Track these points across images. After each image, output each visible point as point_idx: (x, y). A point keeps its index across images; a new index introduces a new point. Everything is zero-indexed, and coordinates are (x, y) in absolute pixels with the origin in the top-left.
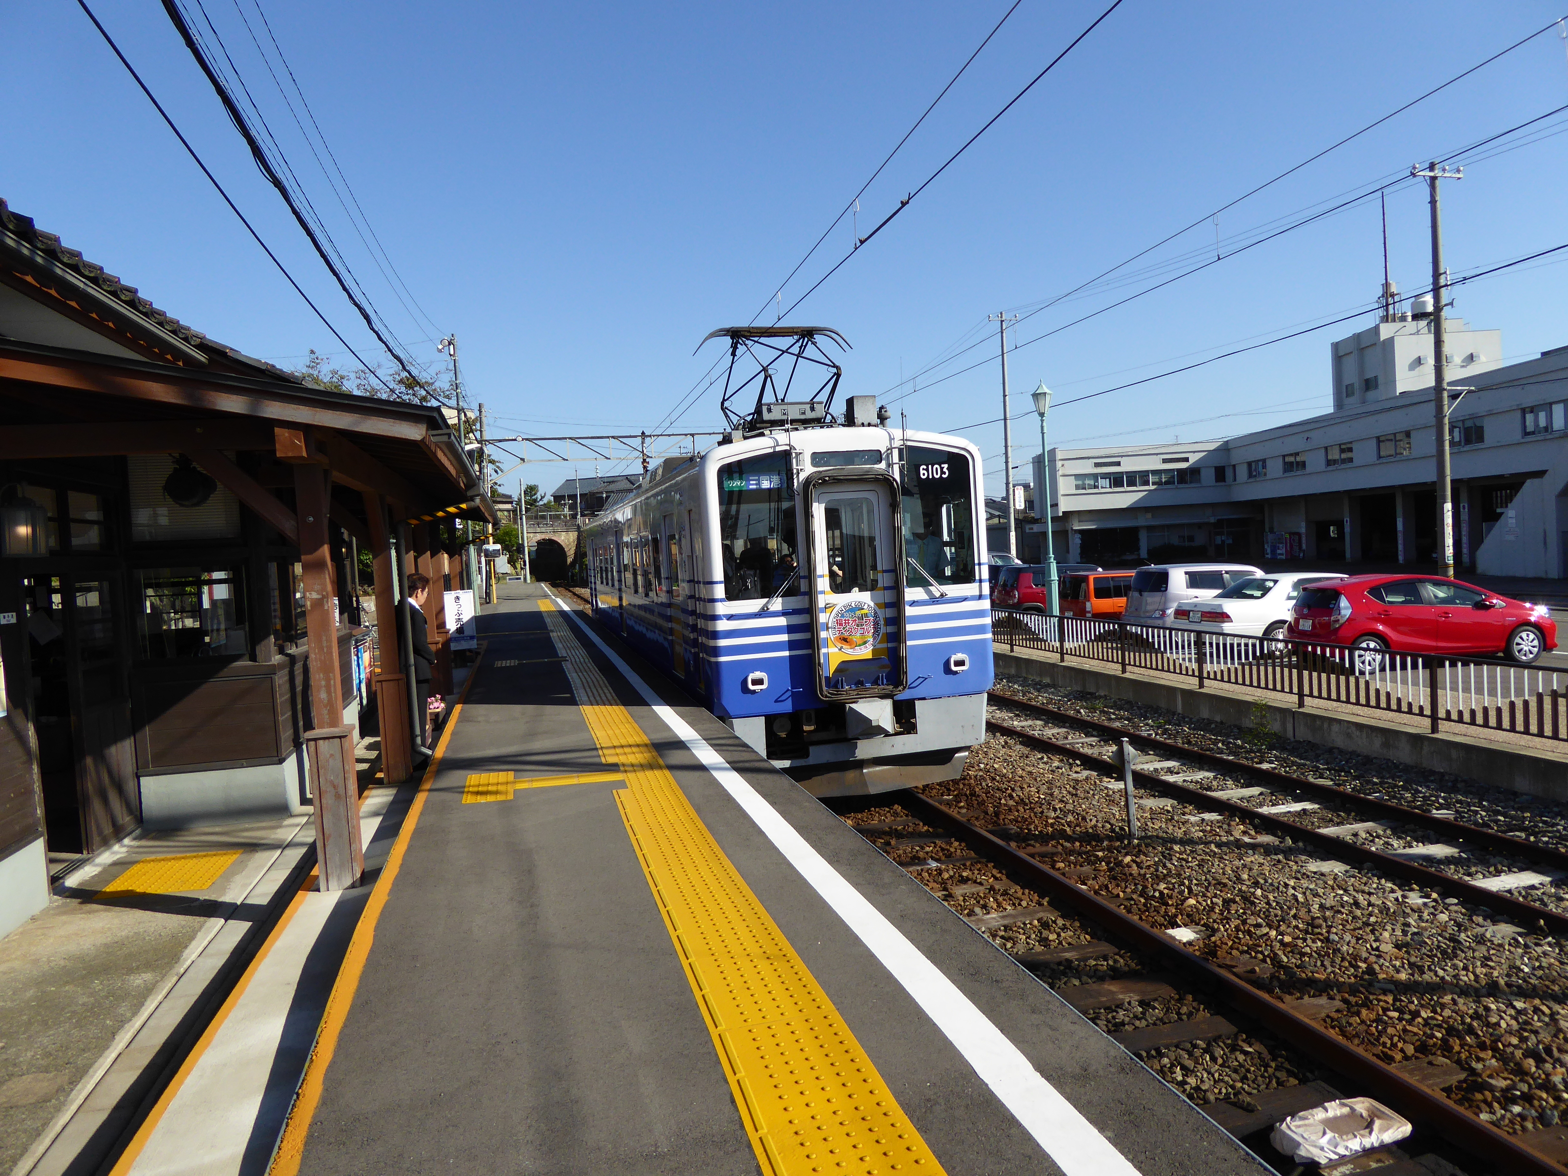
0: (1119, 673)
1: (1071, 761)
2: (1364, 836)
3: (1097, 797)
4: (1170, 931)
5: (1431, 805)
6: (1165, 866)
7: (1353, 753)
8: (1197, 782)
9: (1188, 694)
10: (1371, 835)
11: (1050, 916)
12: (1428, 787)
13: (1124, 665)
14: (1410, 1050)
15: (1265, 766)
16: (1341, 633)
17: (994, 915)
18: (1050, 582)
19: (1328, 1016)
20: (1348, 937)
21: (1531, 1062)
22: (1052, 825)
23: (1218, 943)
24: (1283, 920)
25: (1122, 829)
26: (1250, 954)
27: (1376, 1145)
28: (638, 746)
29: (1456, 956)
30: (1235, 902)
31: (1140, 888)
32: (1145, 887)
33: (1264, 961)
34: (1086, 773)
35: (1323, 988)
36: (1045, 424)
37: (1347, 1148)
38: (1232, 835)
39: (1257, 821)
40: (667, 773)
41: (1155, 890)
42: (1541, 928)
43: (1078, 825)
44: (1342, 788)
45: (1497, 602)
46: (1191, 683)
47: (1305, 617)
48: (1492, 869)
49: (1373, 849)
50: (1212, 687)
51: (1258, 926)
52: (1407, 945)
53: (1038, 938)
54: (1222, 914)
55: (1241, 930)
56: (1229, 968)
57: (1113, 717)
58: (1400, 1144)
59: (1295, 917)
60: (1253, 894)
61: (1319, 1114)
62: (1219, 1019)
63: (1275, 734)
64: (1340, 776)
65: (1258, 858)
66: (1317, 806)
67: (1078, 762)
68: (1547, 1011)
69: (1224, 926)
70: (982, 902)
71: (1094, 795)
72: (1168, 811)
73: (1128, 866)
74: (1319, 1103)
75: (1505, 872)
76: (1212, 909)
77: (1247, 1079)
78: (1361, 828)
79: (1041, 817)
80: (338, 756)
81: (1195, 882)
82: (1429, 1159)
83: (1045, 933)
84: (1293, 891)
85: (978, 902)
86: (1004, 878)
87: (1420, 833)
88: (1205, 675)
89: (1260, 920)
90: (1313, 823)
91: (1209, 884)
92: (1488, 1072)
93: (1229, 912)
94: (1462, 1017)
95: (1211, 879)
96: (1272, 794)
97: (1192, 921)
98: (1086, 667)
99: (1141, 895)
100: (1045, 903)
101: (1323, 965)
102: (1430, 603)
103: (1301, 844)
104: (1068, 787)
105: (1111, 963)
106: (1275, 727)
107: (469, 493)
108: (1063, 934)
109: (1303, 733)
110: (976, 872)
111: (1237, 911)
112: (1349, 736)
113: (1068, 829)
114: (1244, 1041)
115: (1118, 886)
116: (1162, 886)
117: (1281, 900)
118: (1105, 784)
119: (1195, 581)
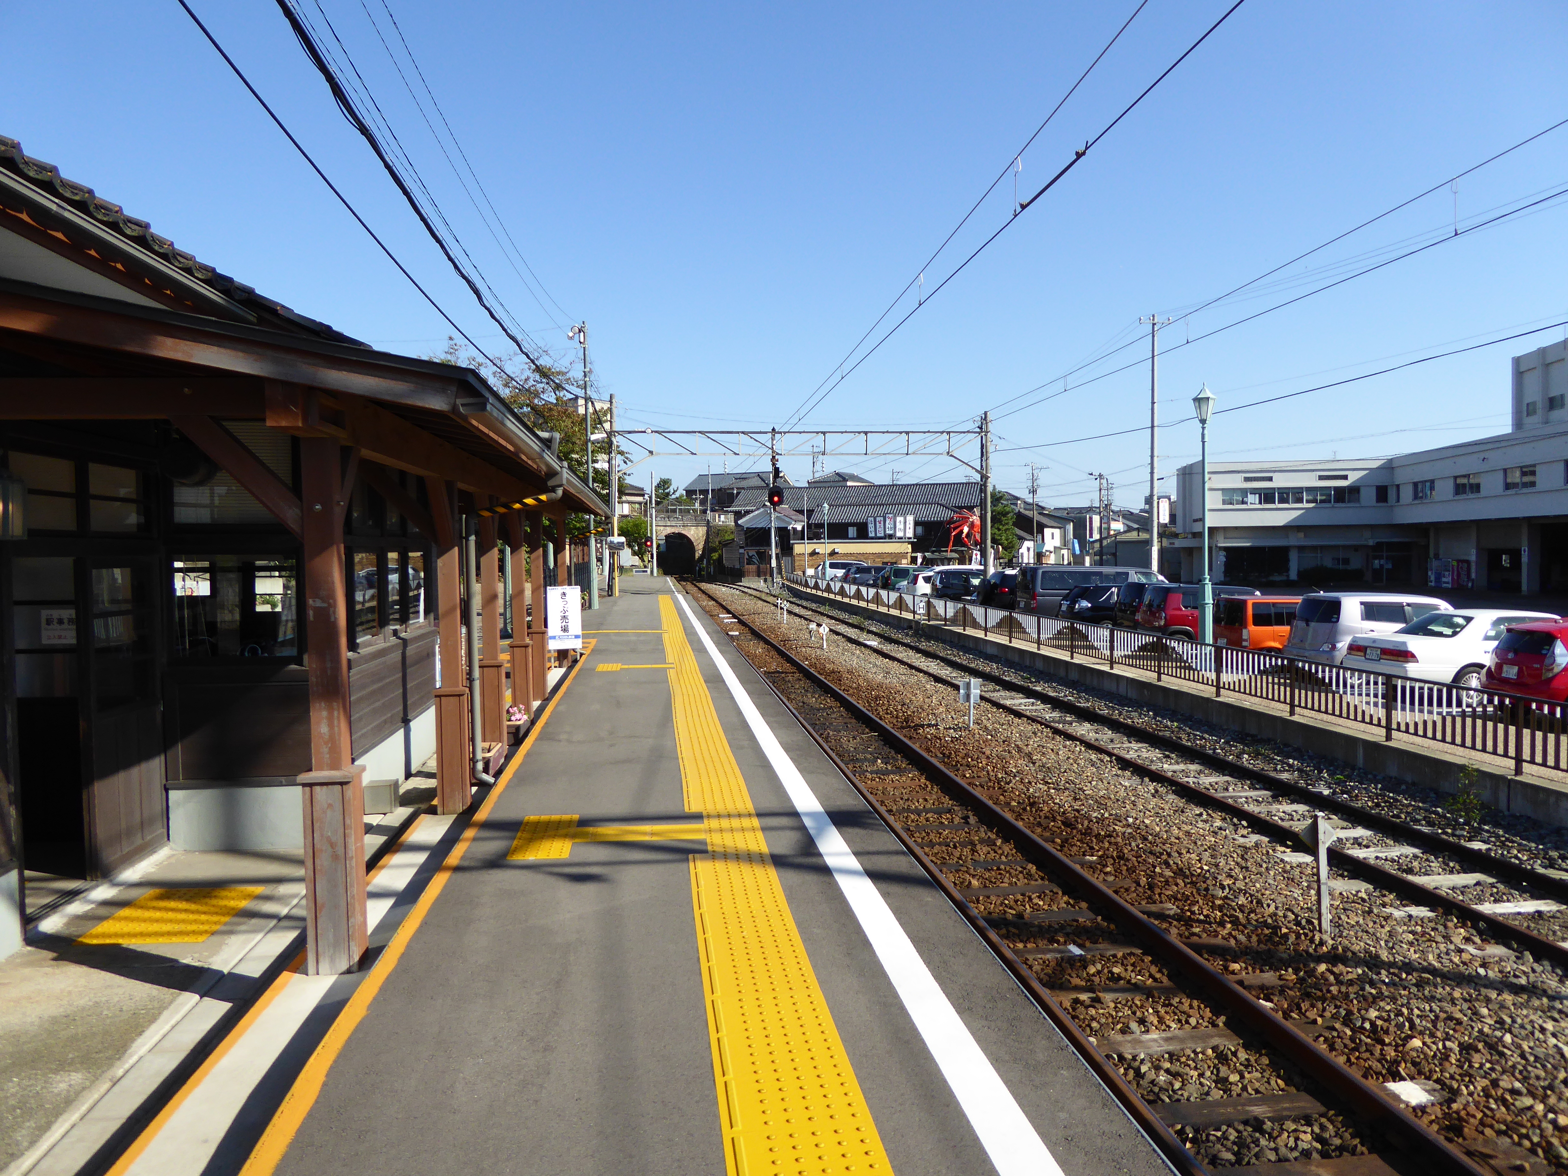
0: (1286, 715)
1: (1235, 820)
3: (1272, 873)
4: (1392, 1086)
8: (1393, 861)
9: (1372, 747)
11: (1229, 1044)
13: (1292, 706)
16: (1555, 684)
17: (1154, 1035)
18: (1204, 606)
22: (1220, 908)
23: (1463, 1113)
24: (1551, 1087)
25: (1309, 921)
26: (1511, 1137)
30: (1477, 1051)
31: (1343, 1013)
32: (1350, 1012)
33: (1534, 1152)
34: (1255, 838)
36: (1206, 432)
38: (1451, 942)
39: (1482, 924)
41: (1364, 1020)
43: (1252, 911)
46: (1377, 734)
47: (1512, 663)
50: (1402, 741)
51: (1516, 1092)
53: (1214, 1077)
54: (1462, 1067)
55: (1491, 1097)
56: (1483, 1158)
57: (1280, 766)
60: (1501, 1039)
63: (1483, 804)
66: (1554, 906)
67: (1244, 823)
69: (1467, 1087)
70: (1138, 1014)
71: (1267, 868)
72: (1363, 900)
73: (1324, 978)
76: (1446, 1057)
79: (1205, 896)
80: (338, 806)
81: (1416, 1012)
83: (1224, 1071)
84: (1554, 1041)
85: (1134, 1013)
86: (1165, 979)
88: (1394, 726)
89: (1517, 1085)
90: (1553, 932)
91: (1437, 1017)
93: (1471, 1066)
95: (1438, 1010)
96: (1492, 885)
97: (1420, 1073)
98: (1247, 705)
99: (1345, 1025)
100: (1221, 1024)
104: (1235, 855)
105: (1316, 1129)
106: (1485, 796)
107: (550, 483)
108: (1247, 1075)
109: (1520, 806)
110: (1130, 968)
111: (1482, 1066)
113: (1240, 916)
115: (1313, 1006)
116: (1373, 1014)
117: (1540, 1051)
118: (1279, 855)
119: (1371, 612)
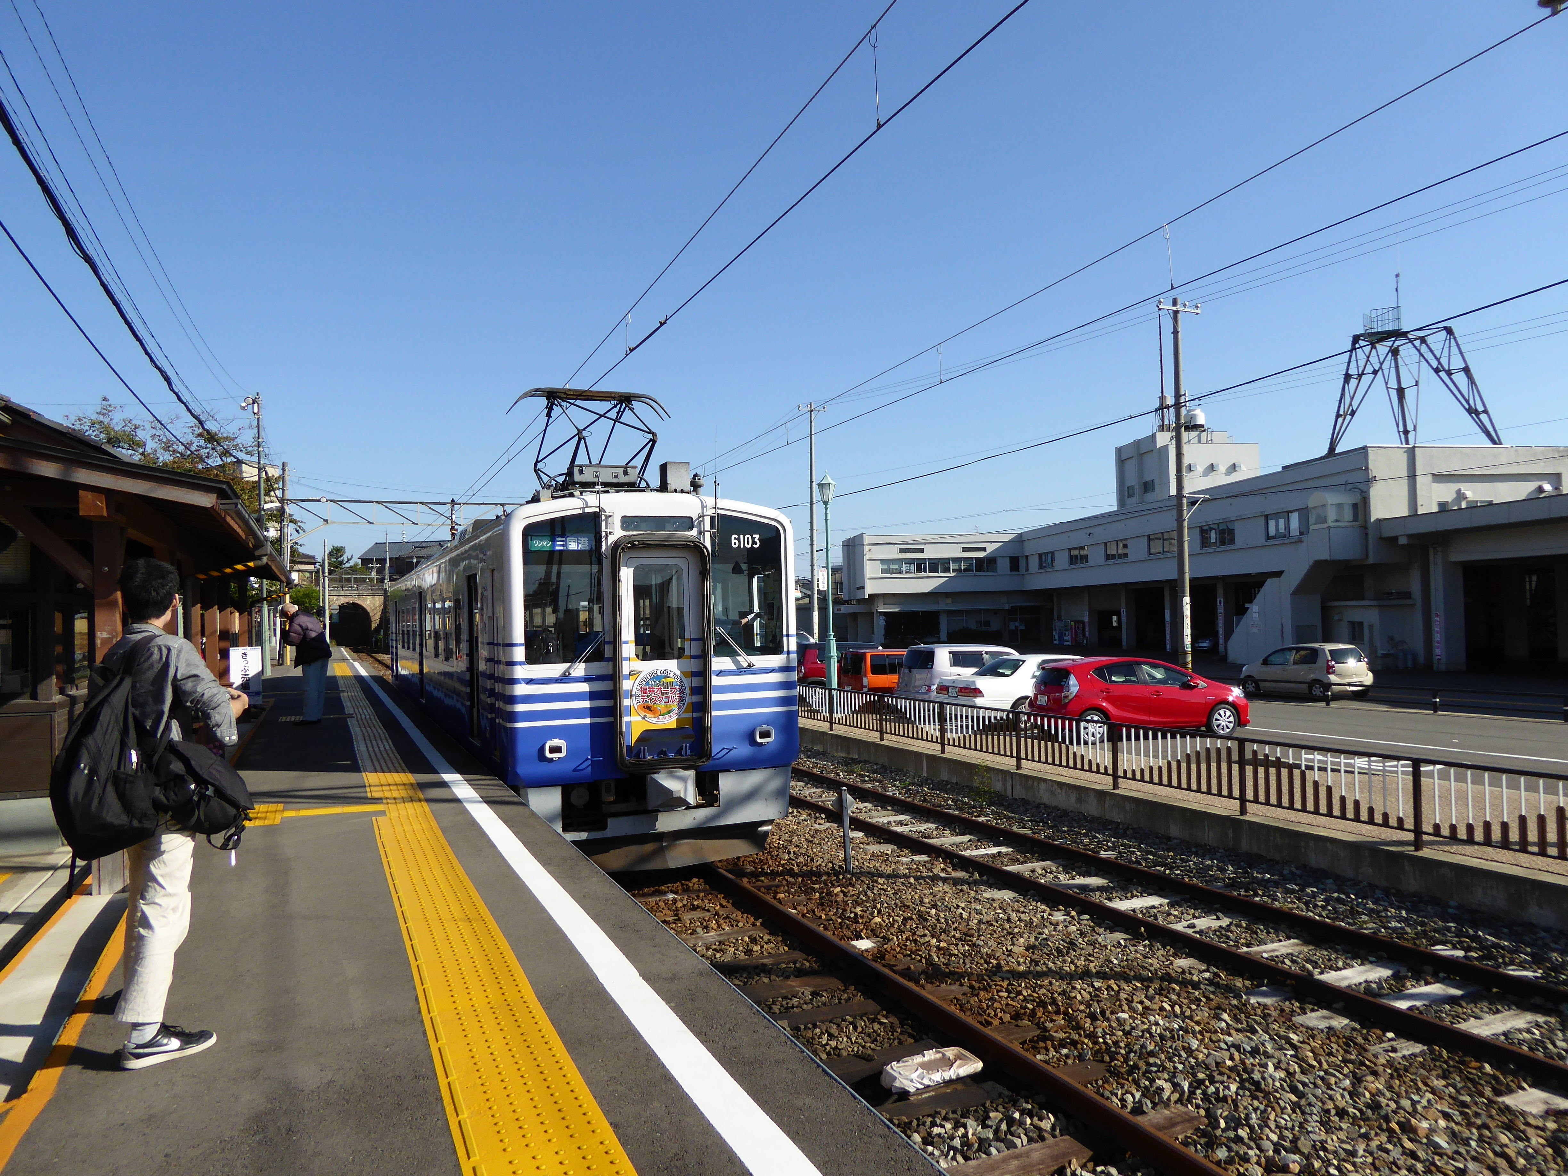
0: (877, 741)
1: (817, 815)
2: (1040, 872)
3: (829, 843)
4: (854, 943)
5: (1101, 848)
6: (866, 894)
7: (1056, 808)
8: (921, 832)
9: (931, 758)
10: (1046, 872)
11: (759, 933)
12: (1104, 834)
13: (882, 733)
14: (1007, 1018)
15: (982, 819)
16: (1070, 708)
17: (712, 933)
18: (829, 658)
19: (955, 998)
20: (991, 943)
21: (1088, 1020)
22: (783, 865)
23: (889, 950)
24: (944, 931)
25: (840, 867)
26: (911, 956)
27: (954, 1077)
28: (404, 784)
29: (1068, 953)
30: (912, 919)
31: (841, 911)
32: (845, 910)
33: (920, 961)
34: (828, 825)
35: (957, 977)
36: (828, 512)
37: (930, 1079)
38: (932, 872)
39: (955, 860)
40: (425, 804)
41: (851, 913)
42: (1141, 934)
43: (805, 865)
44: (1036, 836)
45: (1202, 684)
46: (934, 749)
47: (1042, 693)
48: (1129, 895)
49: (1043, 881)
50: (952, 752)
51: (925, 935)
52: (1034, 947)
53: (744, 950)
54: (899, 928)
55: (909, 939)
56: (891, 967)
57: (867, 779)
58: (973, 1078)
59: (954, 929)
60: (929, 914)
61: (918, 1059)
62: (870, 1002)
63: (995, 793)
64: (1038, 826)
65: (946, 887)
66: (1011, 850)
67: (823, 816)
68: (1115, 988)
69: (898, 937)
70: (705, 924)
71: (827, 841)
72: (887, 854)
73: (837, 895)
74: (920, 1052)
75: (1137, 896)
76: (892, 925)
77: (876, 1040)
78: (1038, 866)
79: (775, 859)
82: (989, 1085)
83: (751, 946)
84: (961, 911)
85: (702, 924)
86: (729, 905)
87: (1084, 869)
88: (946, 742)
89: (927, 932)
90: (1002, 863)
91: (897, 906)
92: (1055, 1029)
93: (905, 928)
94: (1052, 993)
95: (899, 903)
96: (979, 841)
97: (873, 935)
98: (851, 735)
99: (840, 917)
100: (758, 924)
101: (964, 962)
102: (1145, 683)
103: (985, 878)
104: (807, 835)
105: (798, 965)
106: (999, 787)
107: (257, 553)
108: (765, 946)
109: (1019, 792)
110: (707, 901)
111: (911, 926)
112: (1053, 793)
113: (796, 868)
114: (883, 1016)
115: (823, 910)
116: (858, 910)
117: (949, 917)
119: (958, 660)
